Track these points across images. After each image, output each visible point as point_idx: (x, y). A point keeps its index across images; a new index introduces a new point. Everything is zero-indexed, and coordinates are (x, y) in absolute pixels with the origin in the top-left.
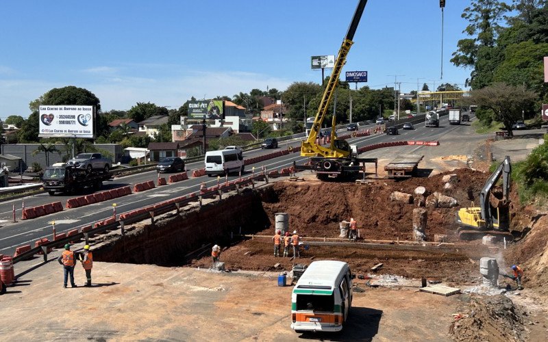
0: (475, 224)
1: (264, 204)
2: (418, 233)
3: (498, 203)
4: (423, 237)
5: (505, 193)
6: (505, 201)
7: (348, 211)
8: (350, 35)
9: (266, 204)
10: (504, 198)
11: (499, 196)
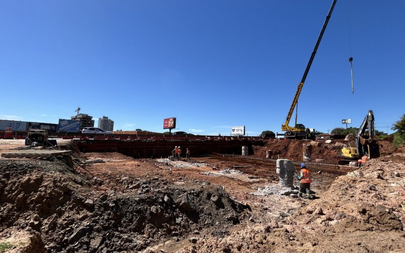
0: (350, 156)
1: (253, 146)
2: (305, 157)
3: (364, 141)
4: (308, 160)
5: (370, 135)
6: (370, 140)
7: (285, 149)
8: (303, 81)
9: (255, 147)
10: (370, 138)
11: (367, 137)
